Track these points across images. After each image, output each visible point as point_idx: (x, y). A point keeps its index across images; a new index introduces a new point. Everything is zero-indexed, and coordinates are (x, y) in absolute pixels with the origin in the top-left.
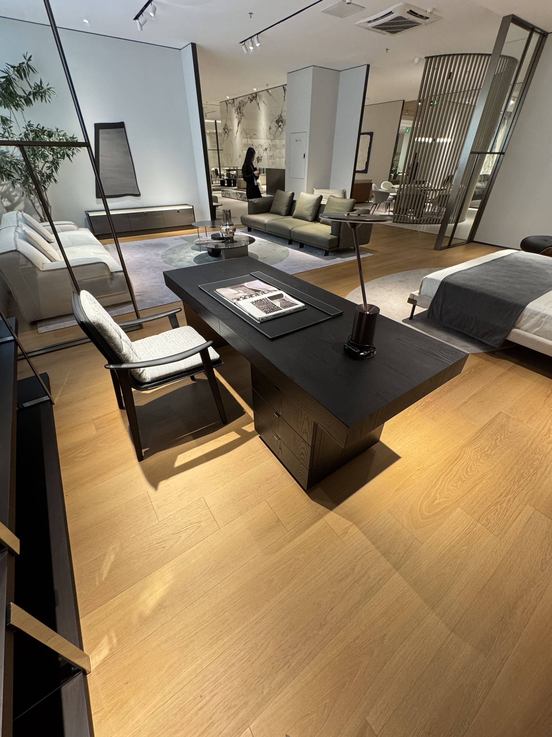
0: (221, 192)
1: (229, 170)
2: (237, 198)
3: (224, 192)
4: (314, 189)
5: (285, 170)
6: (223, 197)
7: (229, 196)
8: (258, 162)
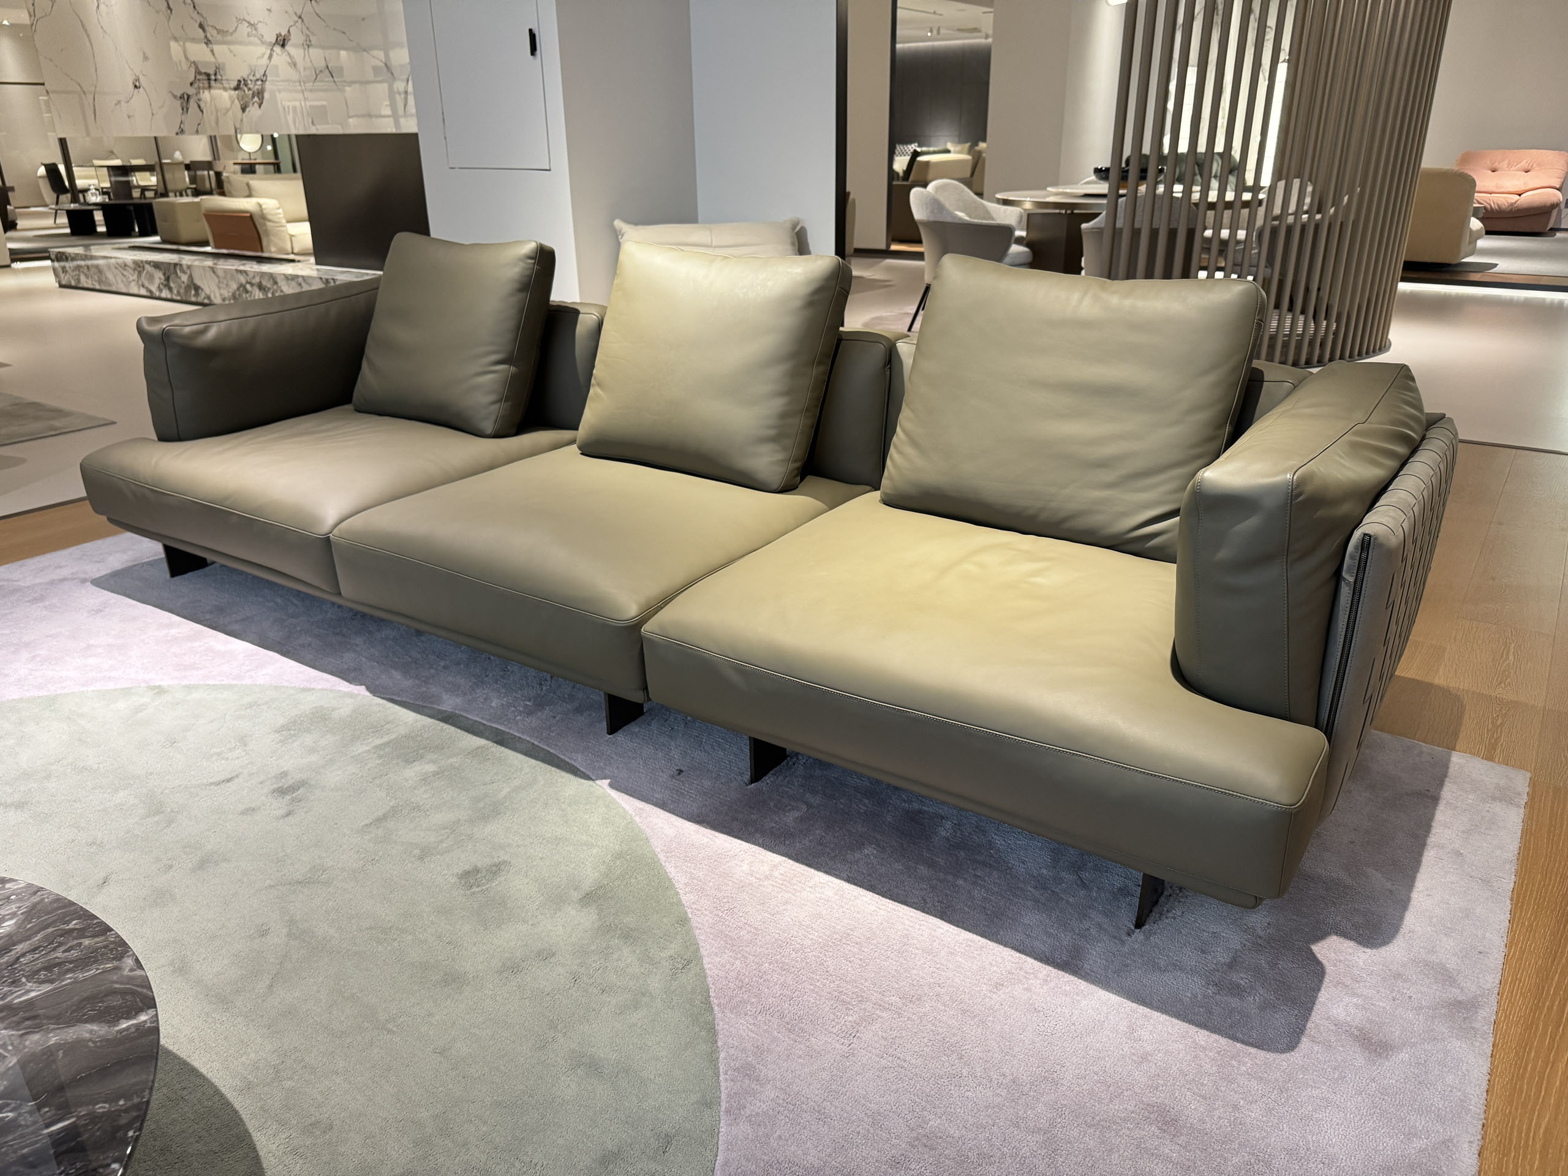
0: (48, 263)
1: (125, 170)
2: (143, 292)
3: (68, 265)
4: (618, 223)
5: (416, 135)
6: (61, 286)
7: (100, 282)
8: (244, 109)
